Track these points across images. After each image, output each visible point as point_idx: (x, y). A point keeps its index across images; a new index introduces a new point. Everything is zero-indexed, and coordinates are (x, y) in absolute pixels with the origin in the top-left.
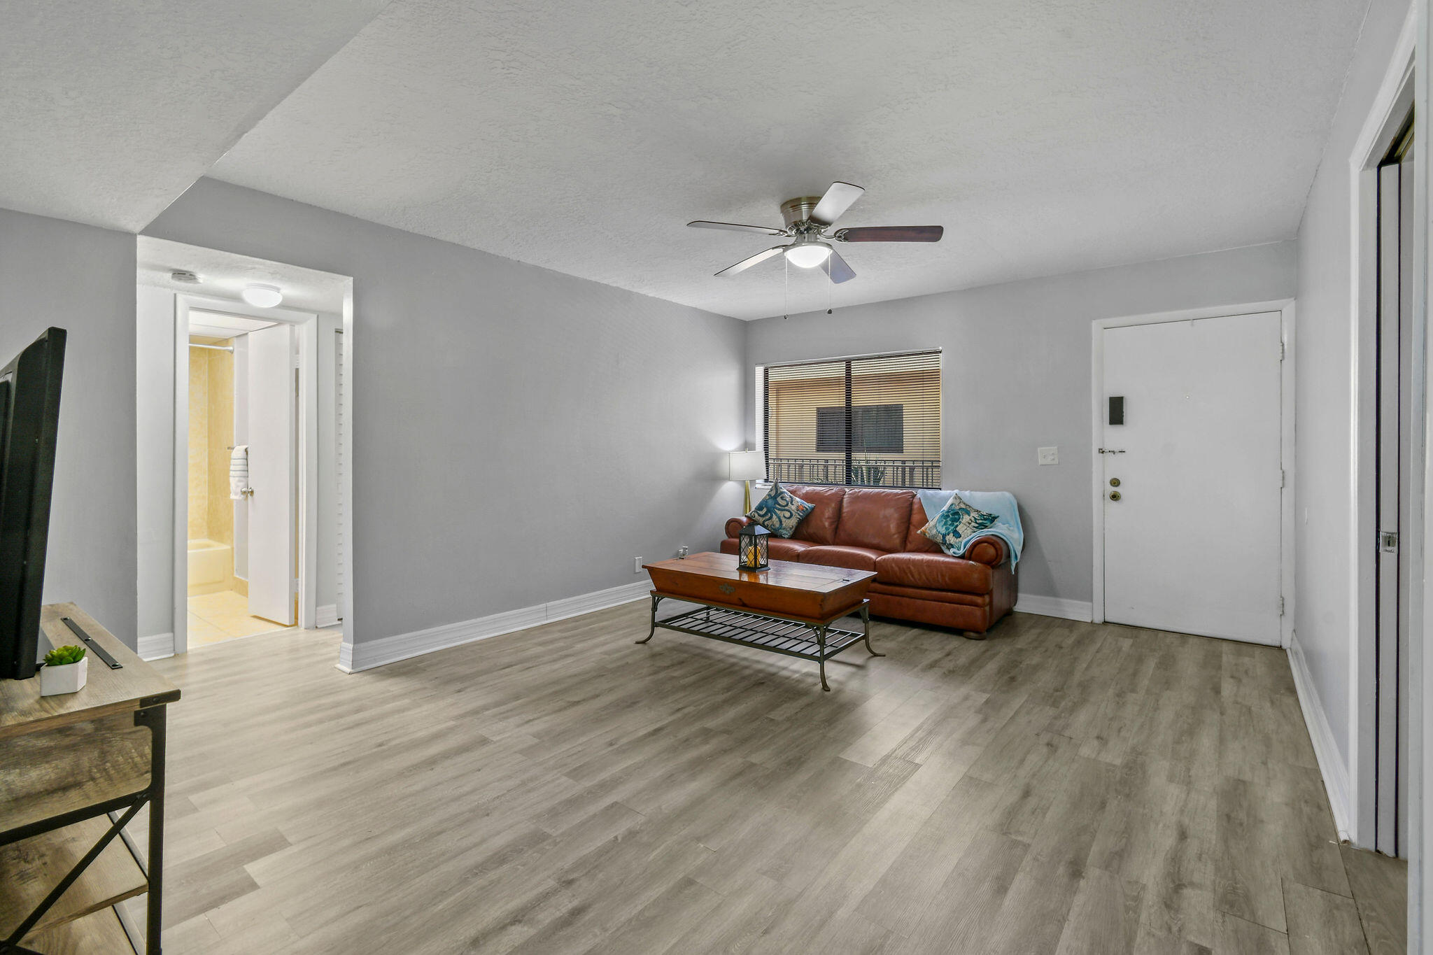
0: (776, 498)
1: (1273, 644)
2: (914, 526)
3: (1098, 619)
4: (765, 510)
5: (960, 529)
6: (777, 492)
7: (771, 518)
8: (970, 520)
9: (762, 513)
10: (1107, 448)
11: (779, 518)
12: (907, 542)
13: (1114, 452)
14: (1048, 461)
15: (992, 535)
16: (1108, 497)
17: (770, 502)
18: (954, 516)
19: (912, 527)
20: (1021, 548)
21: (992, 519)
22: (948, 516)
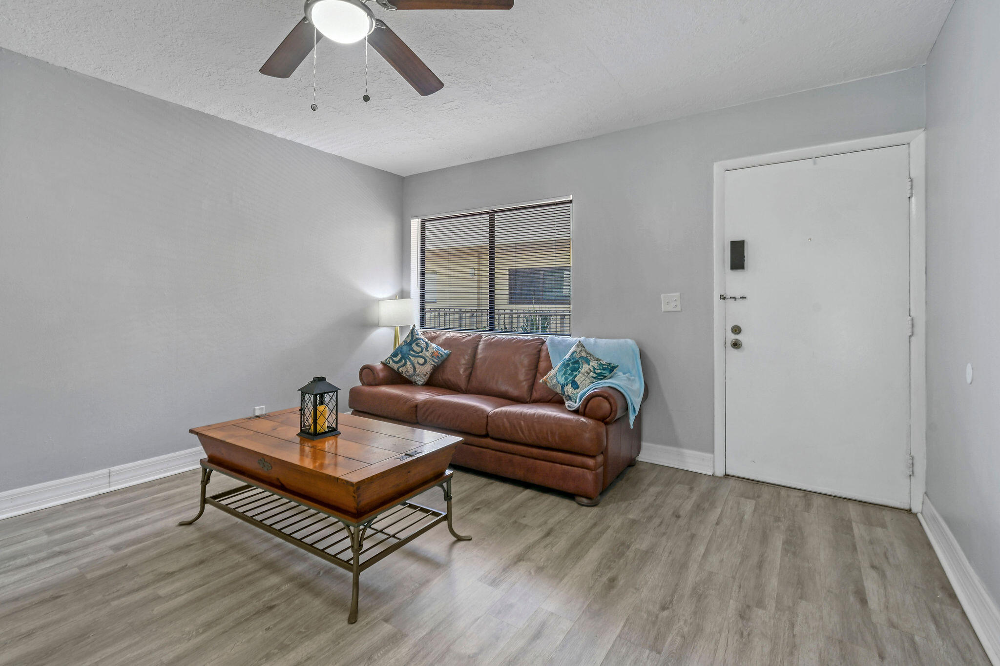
0: (411, 345)
1: (902, 507)
2: (540, 373)
3: (720, 473)
4: (399, 356)
5: (579, 379)
6: (412, 338)
7: (405, 364)
8: (589, 369)
9: (396, 359)
10: (729, 294)
11: (413, 364)
12: (533, 390)
13: (735, 298)
14: (670, 308)
15: (609, 387)
16: (729, 344)
17: (405, 349)
18: (573, 365)
19: (538, 375)
20: (640, 400)
21: (612, 368)
22: (568, 365)
